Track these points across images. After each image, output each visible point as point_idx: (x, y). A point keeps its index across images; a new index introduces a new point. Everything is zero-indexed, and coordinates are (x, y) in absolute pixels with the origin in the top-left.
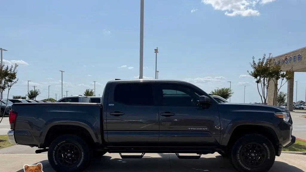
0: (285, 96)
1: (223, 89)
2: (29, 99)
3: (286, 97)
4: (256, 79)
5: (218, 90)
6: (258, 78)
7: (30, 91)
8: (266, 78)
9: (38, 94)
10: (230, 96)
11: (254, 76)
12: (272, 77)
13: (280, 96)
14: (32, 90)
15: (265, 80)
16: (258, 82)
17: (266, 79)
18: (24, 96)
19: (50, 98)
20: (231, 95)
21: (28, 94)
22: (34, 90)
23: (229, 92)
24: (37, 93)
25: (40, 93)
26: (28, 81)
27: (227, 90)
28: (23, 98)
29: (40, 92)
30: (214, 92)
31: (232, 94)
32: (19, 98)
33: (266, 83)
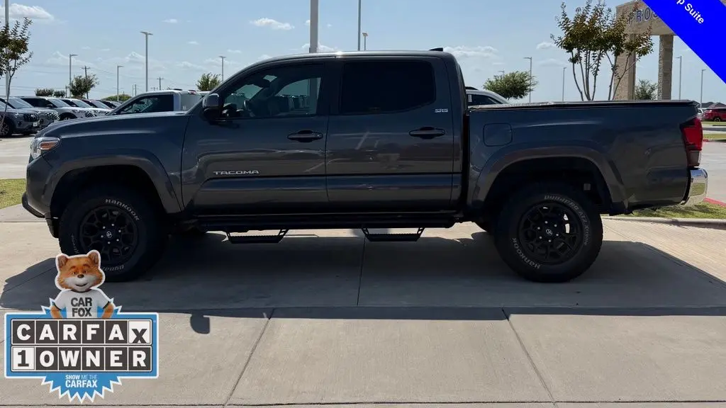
0: (653, 89)
1: (513, 73)
2: (72, 98)
3: (656, 92)
4: (570, 53)
5: (501, 77)
6: (575, 51)
7: (76, 79)
8: (592, 52)
9: (93, 85)
10: (530, 90)
11: (564, 47)
12: (607, 48)
13: (643, 90)
14: (80, 77)
15: (591, 56)
16: (574, 60)
17: (594, 54)
18: (59, 90)
19: (121, 94)
20: (532, 88)
21: (71, 84)
22: (84, 76)
23: (528, 82)
24: (90, 82)
25: (98, 83)
26: (71, 56)
27: (523, 76)
28: (58, 94)
29: (97, 81)
30: (494, 80)
31: (534, 85)
32: (49, 93)
33: (592, 62)
